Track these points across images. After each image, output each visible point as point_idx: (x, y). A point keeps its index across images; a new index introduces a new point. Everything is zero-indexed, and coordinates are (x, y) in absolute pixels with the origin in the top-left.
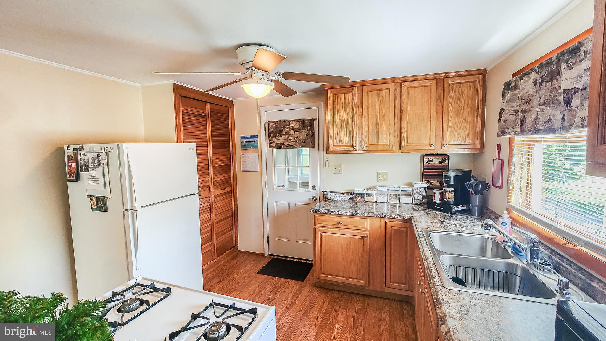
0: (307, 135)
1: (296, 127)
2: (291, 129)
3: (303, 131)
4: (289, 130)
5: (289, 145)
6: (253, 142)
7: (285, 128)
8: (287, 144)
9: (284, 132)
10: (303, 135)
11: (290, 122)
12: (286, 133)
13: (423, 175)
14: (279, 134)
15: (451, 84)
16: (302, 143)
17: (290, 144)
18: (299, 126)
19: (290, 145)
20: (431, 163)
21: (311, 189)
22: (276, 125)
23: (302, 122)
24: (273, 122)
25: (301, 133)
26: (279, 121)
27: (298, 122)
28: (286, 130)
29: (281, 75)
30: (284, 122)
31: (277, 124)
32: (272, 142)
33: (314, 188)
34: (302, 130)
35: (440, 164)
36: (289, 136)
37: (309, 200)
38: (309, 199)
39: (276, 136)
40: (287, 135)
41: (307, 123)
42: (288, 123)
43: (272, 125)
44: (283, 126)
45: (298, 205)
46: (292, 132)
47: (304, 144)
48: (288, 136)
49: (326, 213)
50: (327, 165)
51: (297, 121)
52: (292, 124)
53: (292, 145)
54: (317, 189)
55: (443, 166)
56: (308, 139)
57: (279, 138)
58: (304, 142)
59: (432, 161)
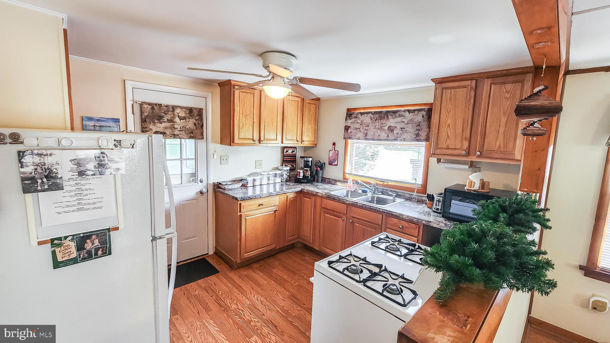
0: (195, 124)
1: (182, 114)
2: (176, 117)
3: (190, 120)
4: (174, 117)
5: (174, 135)
6: (109, 127)
7: (167, 114)
8: (171, 133)
9: (165, 119)
10: (190, 124)
11: (174, 108)
12: (168, 120)
13: (283, 161)
14: (159, 120)
15: (306, 103)
16: (190, 133)
17: (176, 133)
18: (186, 114)
19: (176, 135)
20: (288, 153)
21: (199, 182)
22: (153, 108)
23: (191, 110)
24: (149, 104)
25: (188, 122)
26: (159, 104)
27: (184, 110)
28: (169, 117)
29: (298, 80)
30: (165, 106)
31: (155, 108)
32: (148, 129)
33: (201, 182)
34: (190, 118)
35: (292, 153)
36: (174, 124)
37: (197, 195)
38: (197, 193)
39: (154, 122)
40: (170, 122)
41: (196, 112)
42: (171, 109)
43: (147, 107)
44: (164, 111)
45: (182, 202)
46: (177, 120)
47: (192, 135)
48: (172, 124)
49: (252, 199)
50: (215, 156)
51: (184, 108)
52: (178, 111)
53: (178, 135)
54: (205, 182)
55: (293, 155)
56: (197, 129)
57: (158, 125)
58: (191, 133)
59: (288, 151)
